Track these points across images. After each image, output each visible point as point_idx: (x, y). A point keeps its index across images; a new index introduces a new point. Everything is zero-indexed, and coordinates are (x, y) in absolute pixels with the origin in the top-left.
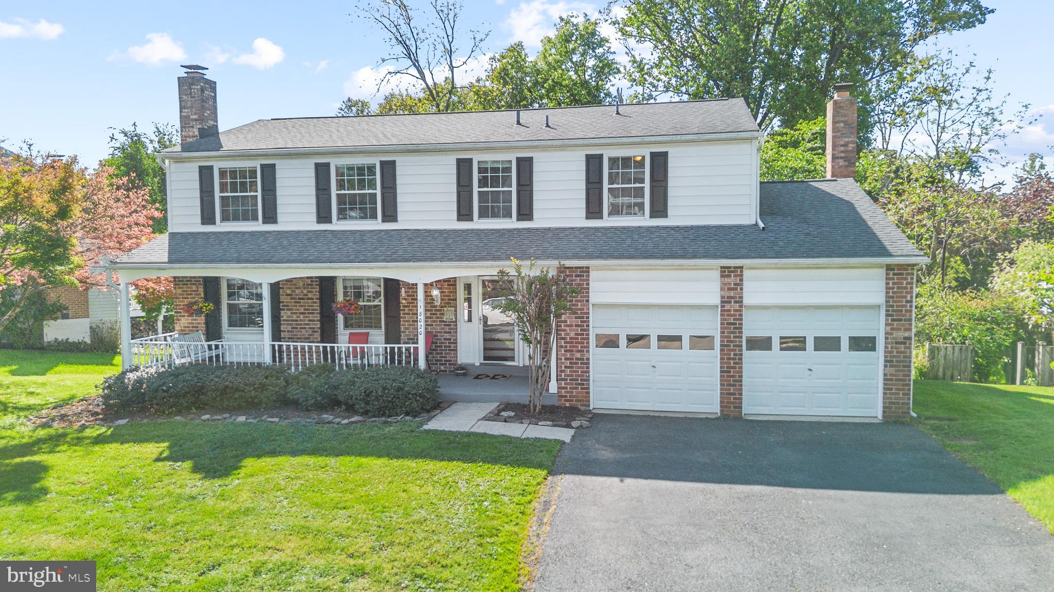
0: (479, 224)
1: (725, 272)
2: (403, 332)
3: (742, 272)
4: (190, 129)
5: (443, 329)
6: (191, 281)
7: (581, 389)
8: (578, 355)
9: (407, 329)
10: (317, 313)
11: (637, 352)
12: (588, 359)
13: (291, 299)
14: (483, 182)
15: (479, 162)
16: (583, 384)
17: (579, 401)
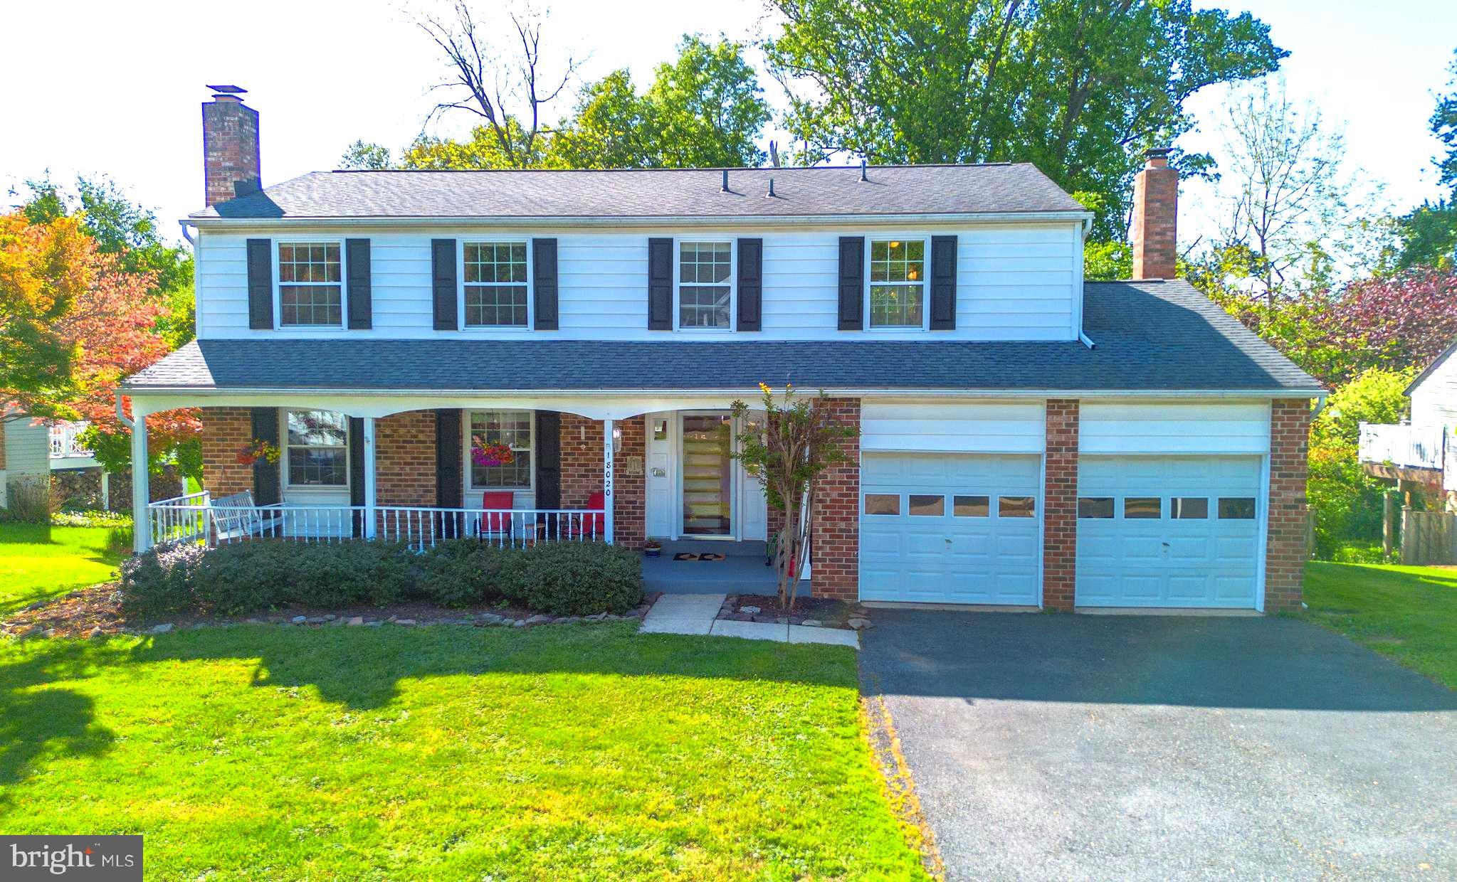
0: (681, 334)
1: (1054, 407)
2: (564, 492)
3: (1077, 407)
4: (222, 183)
5: (624, 487)
6: (232, 414)
7: (847, 573)
8: (843, 525)
9: (570, 487)
10: (432, 464)
11: (924, 519)
12: (857, 531)
13: (391, 442)
14: (687, 274)
15: (681, 244)
16: (849, 567)
17: (844, 590)
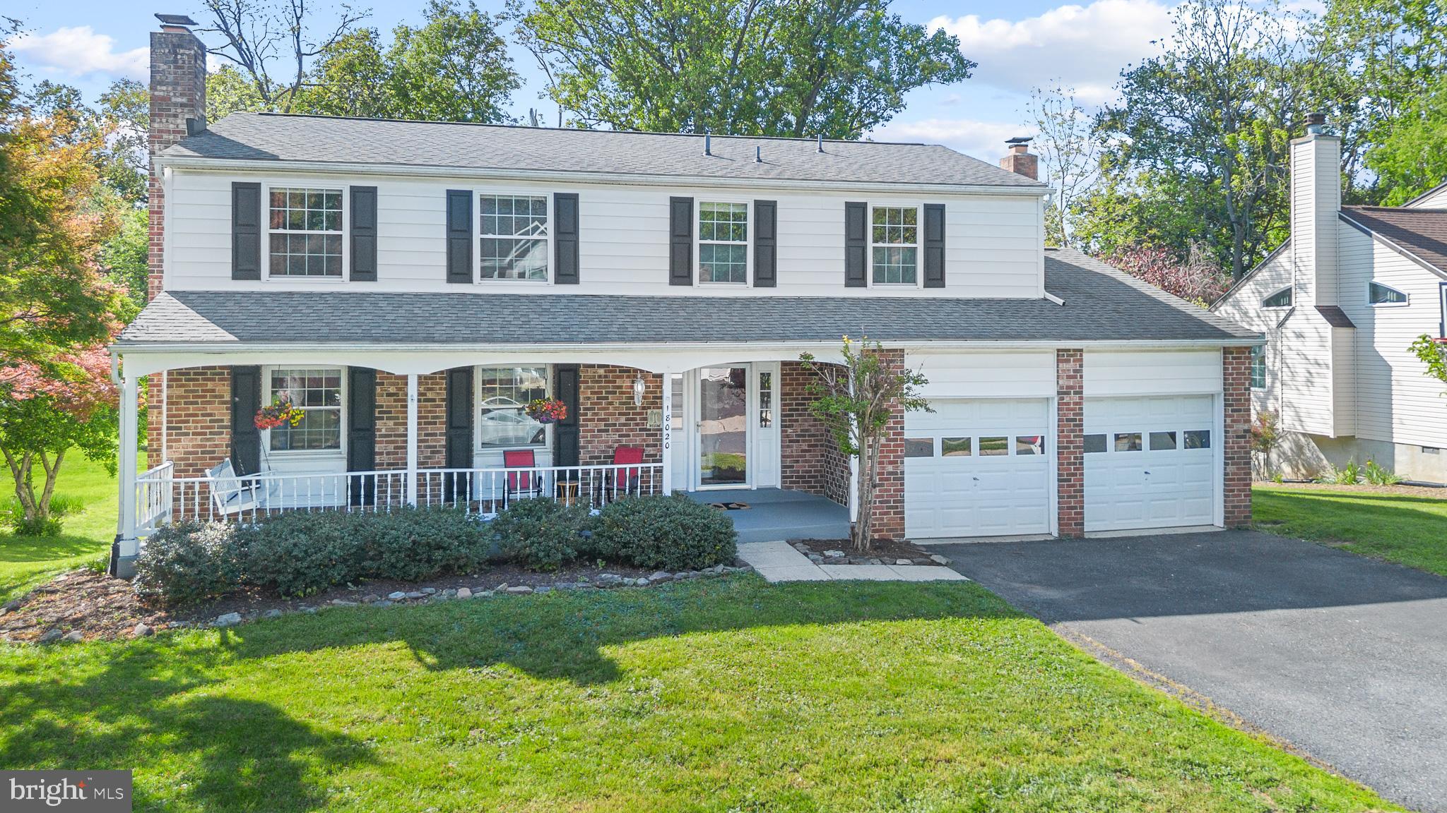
0: (700, 289)
1: (1063, 356)
2: (583, 447)
3: (1081, 355)
4: (171, 119)
5: (644, 440)
7: (895, 513)
8: (890, 468)
10: (441, 423)
11: (956, 459)
12: (902, 473)
13: (395, 401)
14: (706, 233)
15: (701, 204)
16: (897, 507)
17: (891, 530)
